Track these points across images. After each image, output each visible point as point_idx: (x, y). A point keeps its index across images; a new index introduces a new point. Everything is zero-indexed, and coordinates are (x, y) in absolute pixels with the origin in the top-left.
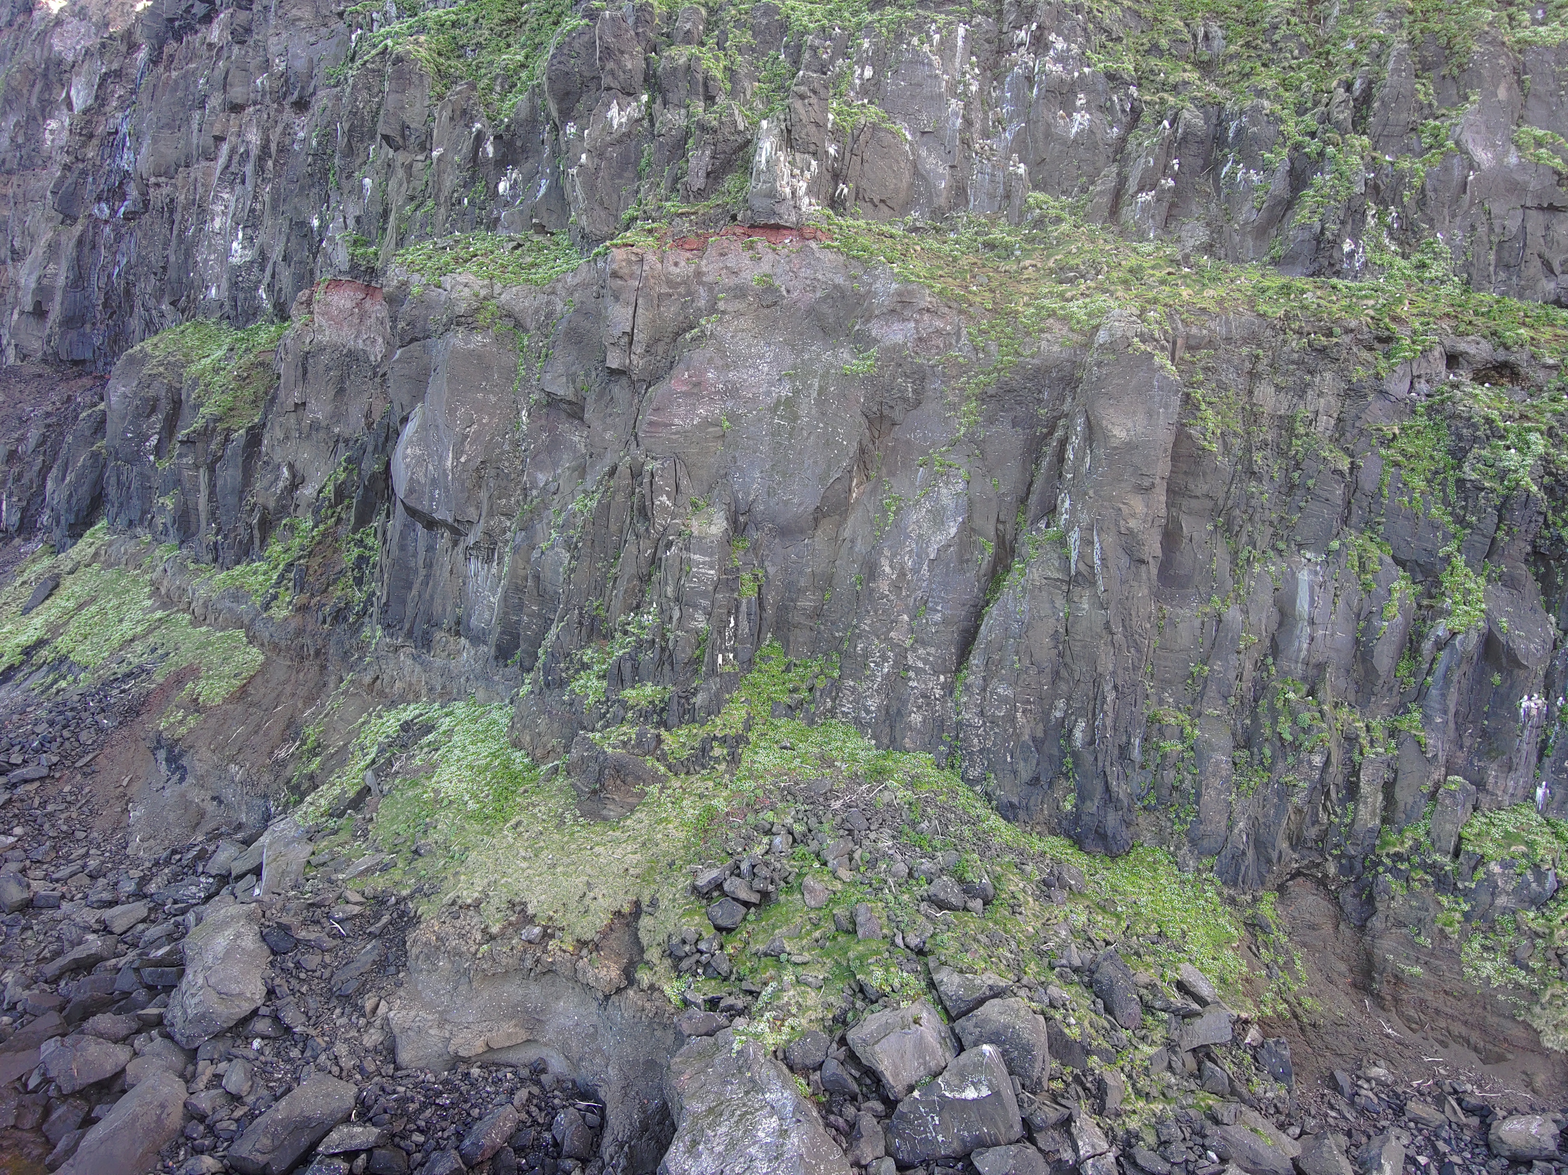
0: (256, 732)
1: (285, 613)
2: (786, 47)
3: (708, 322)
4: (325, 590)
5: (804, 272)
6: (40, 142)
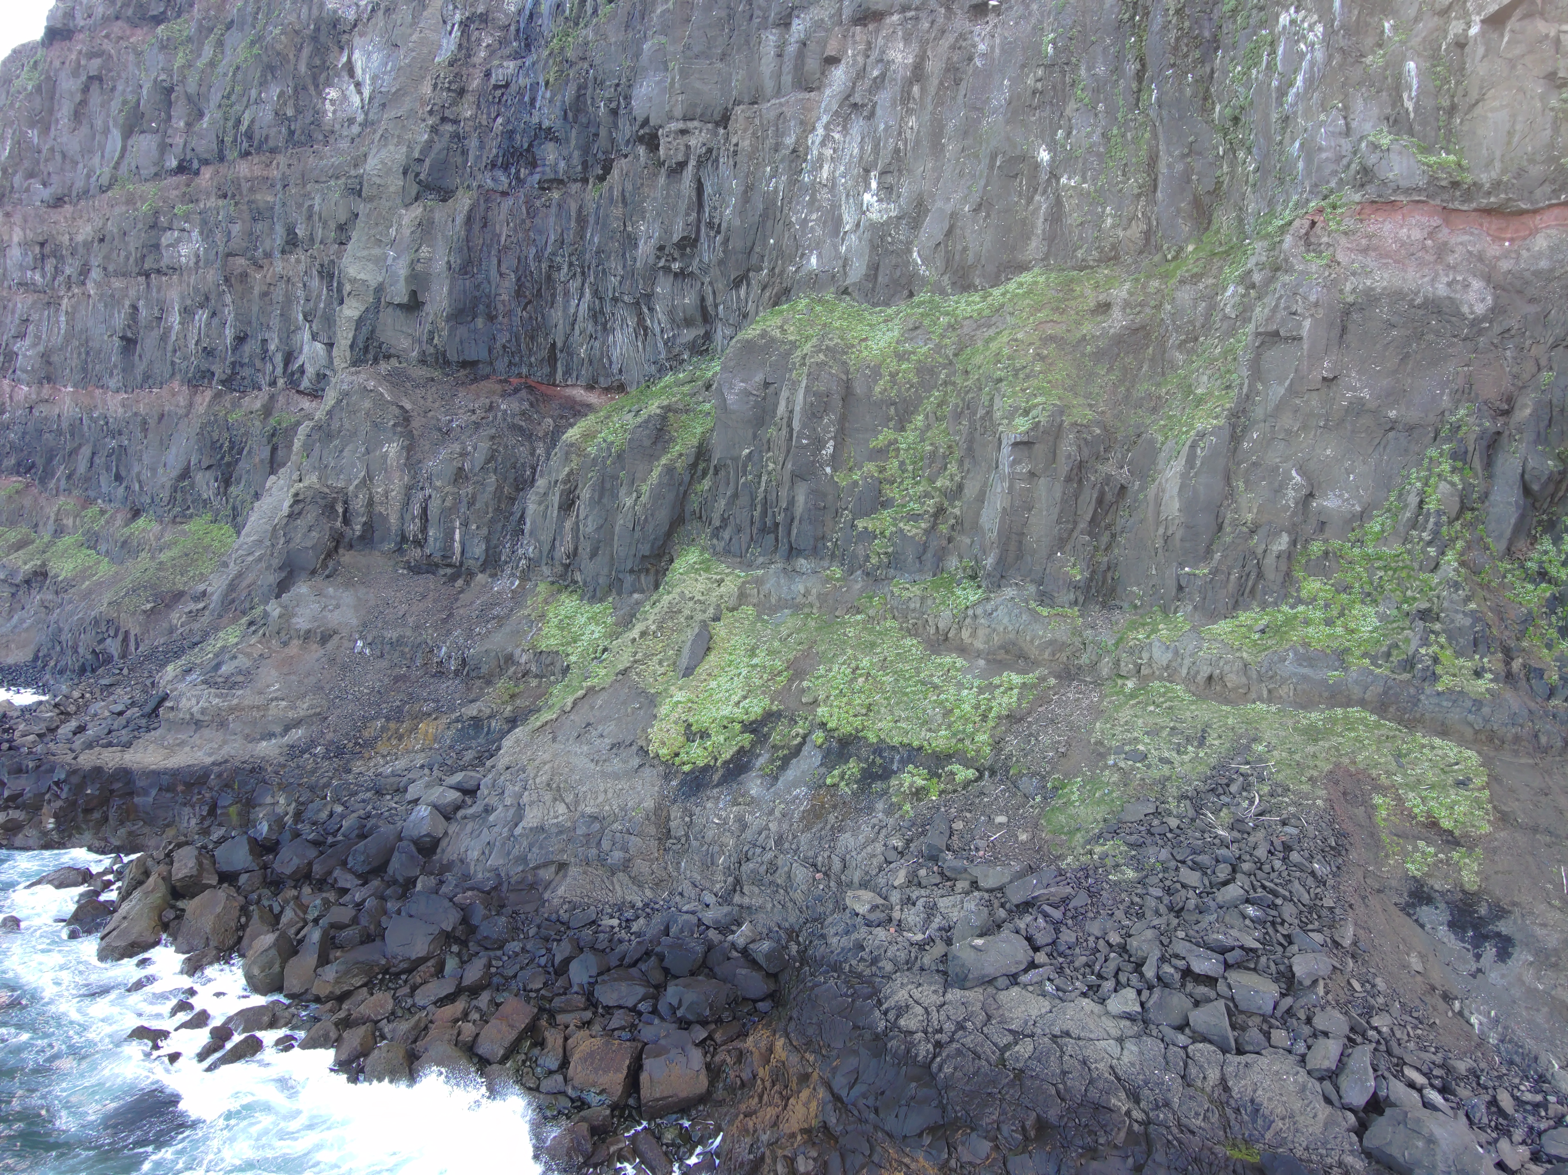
1: (1482, 686)
6: (319, 113)
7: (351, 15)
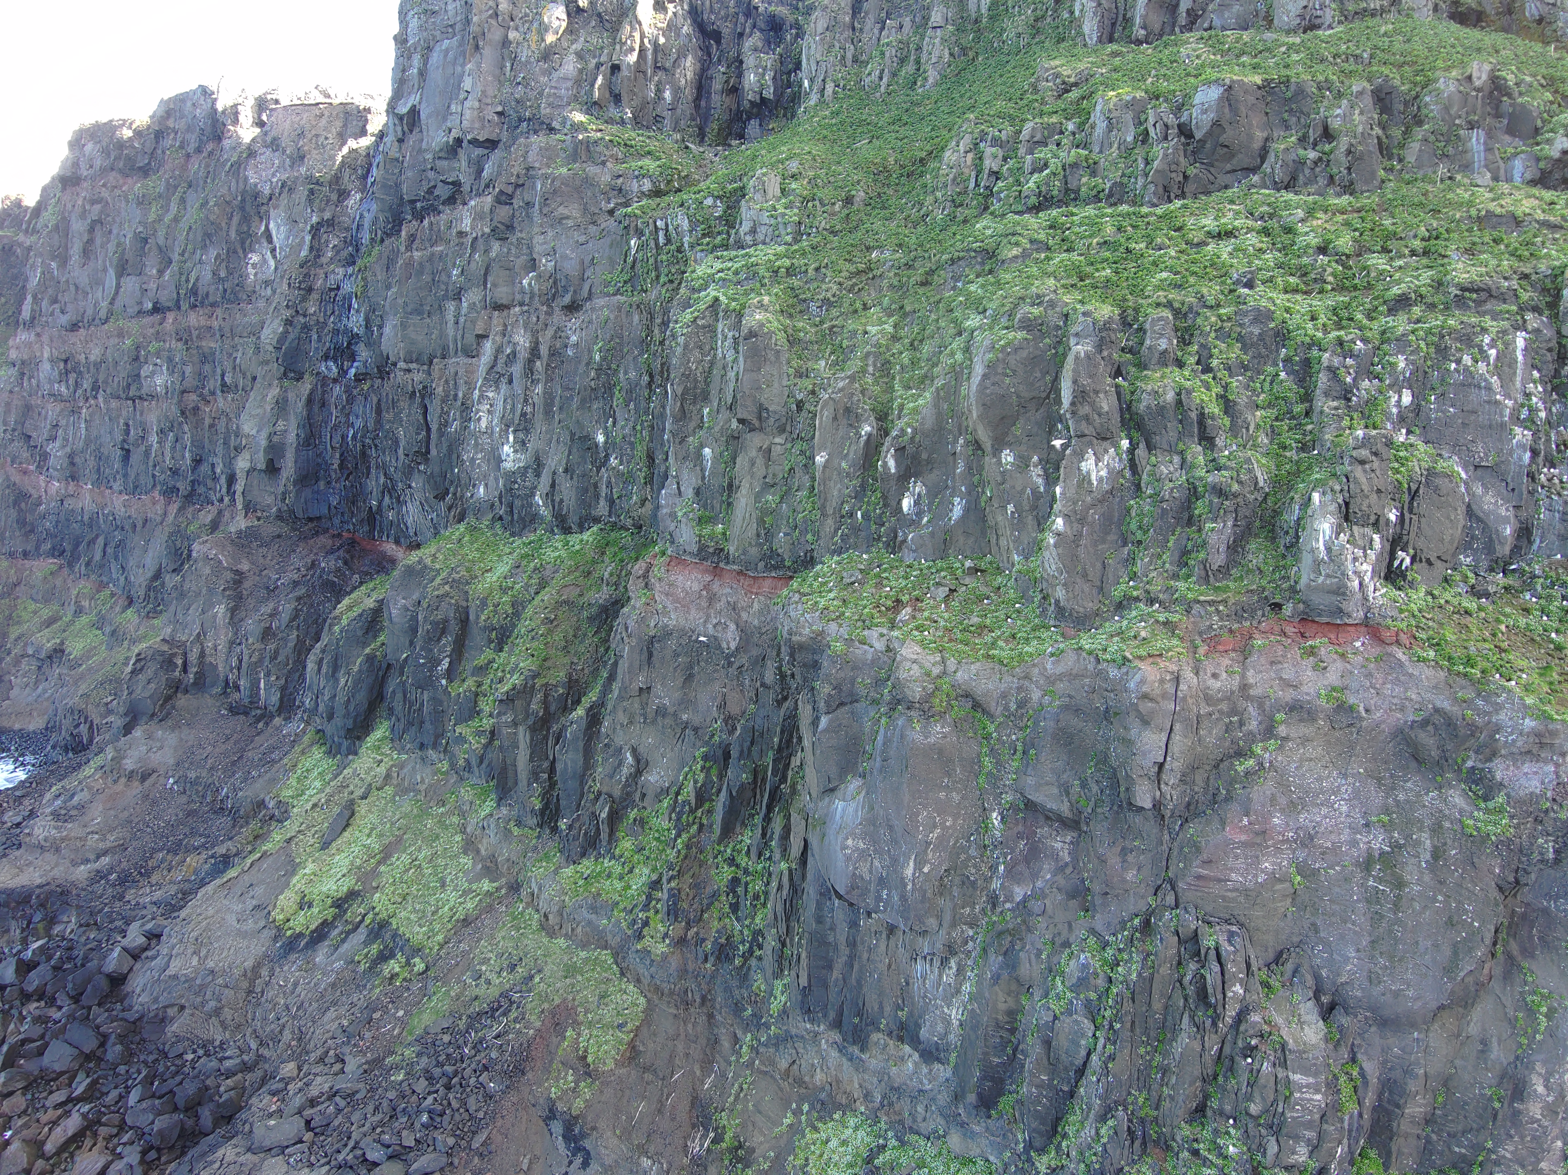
0: (659, 1111)
1: (661, 948)
2: (1287, 360)
3: (1265, 749)
4: (700, 920)
5: (1387, 690)
6: (243, 276)
7: (267, 191)
